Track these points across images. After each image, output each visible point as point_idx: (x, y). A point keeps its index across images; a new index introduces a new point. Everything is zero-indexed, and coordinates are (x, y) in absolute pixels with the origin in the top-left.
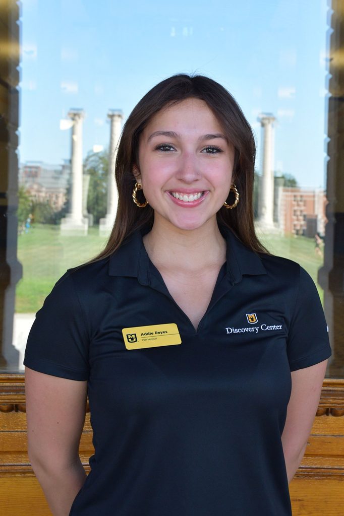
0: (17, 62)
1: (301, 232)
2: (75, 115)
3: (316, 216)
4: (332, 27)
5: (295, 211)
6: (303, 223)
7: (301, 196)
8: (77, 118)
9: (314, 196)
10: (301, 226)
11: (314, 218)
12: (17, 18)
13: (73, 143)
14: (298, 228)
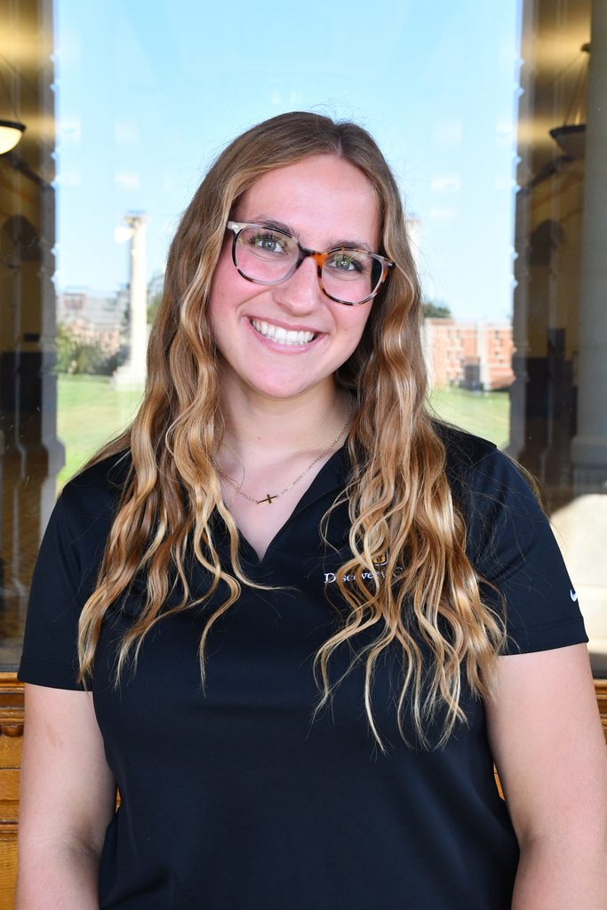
0: (52, 147)
1: (457, 383)
2: (134, 219)
3: (479, 360)
4: (522, 85)
5: (449, 353)
6: (460, 370)
7: (458, 332)
8: (137, 223)
9: (475, 332)
10: (458, 374)
11: (475, 363)
12: (52, 81)
13: (131, 259)
14: (452, 377)
